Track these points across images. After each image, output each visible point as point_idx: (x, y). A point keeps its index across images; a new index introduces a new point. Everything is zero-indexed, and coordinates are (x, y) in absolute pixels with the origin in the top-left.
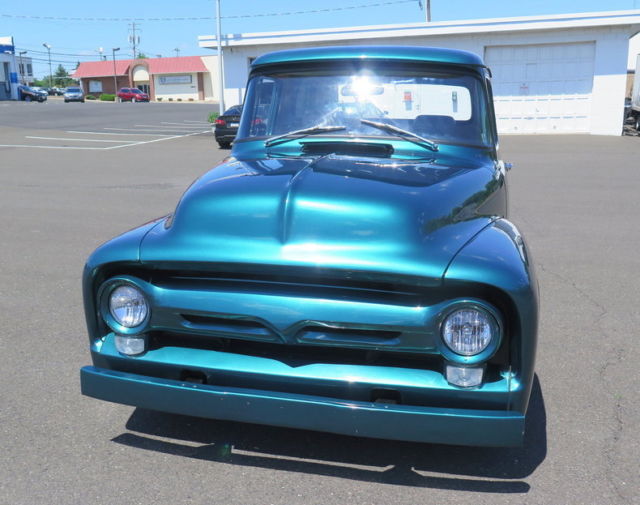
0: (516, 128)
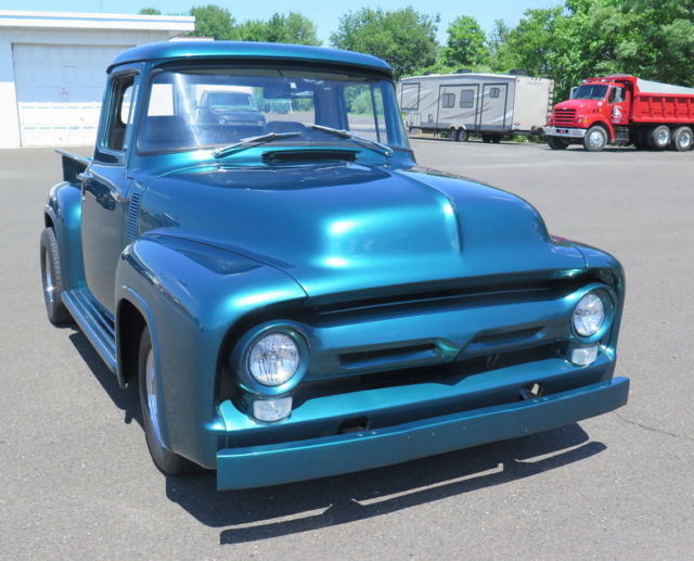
0: (61, 139)
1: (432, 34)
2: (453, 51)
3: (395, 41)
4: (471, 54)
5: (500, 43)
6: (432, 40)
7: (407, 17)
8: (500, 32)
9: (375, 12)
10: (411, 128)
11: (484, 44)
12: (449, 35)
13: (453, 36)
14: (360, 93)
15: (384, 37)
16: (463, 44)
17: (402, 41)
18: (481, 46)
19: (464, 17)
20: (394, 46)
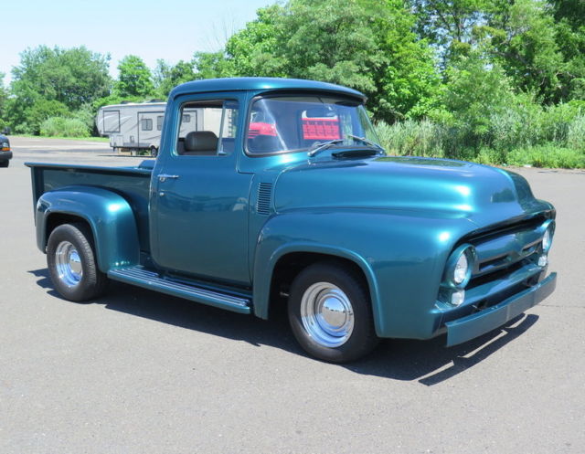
1: (105, 70)
2: (125, 85)
3: (74, 76)
4: (140, 87)
5: (163, 79)
6: (105, 75)
7: (81, 55)
8: (162, 69)
9: (52, 49)
10: (114, 148)
11: (150, 79)
12: (120, 71)
13: (124, 72)
14: (47, 119)
15: (64, 71)
16: (132, 78)
17: (79, 75)
18: (148, 80)
19: (131, 56)
20: (73, 80)
